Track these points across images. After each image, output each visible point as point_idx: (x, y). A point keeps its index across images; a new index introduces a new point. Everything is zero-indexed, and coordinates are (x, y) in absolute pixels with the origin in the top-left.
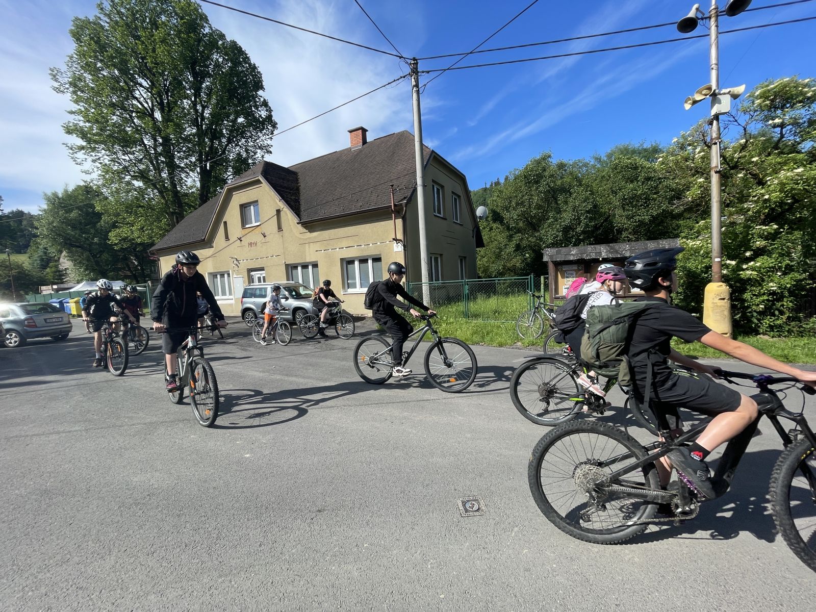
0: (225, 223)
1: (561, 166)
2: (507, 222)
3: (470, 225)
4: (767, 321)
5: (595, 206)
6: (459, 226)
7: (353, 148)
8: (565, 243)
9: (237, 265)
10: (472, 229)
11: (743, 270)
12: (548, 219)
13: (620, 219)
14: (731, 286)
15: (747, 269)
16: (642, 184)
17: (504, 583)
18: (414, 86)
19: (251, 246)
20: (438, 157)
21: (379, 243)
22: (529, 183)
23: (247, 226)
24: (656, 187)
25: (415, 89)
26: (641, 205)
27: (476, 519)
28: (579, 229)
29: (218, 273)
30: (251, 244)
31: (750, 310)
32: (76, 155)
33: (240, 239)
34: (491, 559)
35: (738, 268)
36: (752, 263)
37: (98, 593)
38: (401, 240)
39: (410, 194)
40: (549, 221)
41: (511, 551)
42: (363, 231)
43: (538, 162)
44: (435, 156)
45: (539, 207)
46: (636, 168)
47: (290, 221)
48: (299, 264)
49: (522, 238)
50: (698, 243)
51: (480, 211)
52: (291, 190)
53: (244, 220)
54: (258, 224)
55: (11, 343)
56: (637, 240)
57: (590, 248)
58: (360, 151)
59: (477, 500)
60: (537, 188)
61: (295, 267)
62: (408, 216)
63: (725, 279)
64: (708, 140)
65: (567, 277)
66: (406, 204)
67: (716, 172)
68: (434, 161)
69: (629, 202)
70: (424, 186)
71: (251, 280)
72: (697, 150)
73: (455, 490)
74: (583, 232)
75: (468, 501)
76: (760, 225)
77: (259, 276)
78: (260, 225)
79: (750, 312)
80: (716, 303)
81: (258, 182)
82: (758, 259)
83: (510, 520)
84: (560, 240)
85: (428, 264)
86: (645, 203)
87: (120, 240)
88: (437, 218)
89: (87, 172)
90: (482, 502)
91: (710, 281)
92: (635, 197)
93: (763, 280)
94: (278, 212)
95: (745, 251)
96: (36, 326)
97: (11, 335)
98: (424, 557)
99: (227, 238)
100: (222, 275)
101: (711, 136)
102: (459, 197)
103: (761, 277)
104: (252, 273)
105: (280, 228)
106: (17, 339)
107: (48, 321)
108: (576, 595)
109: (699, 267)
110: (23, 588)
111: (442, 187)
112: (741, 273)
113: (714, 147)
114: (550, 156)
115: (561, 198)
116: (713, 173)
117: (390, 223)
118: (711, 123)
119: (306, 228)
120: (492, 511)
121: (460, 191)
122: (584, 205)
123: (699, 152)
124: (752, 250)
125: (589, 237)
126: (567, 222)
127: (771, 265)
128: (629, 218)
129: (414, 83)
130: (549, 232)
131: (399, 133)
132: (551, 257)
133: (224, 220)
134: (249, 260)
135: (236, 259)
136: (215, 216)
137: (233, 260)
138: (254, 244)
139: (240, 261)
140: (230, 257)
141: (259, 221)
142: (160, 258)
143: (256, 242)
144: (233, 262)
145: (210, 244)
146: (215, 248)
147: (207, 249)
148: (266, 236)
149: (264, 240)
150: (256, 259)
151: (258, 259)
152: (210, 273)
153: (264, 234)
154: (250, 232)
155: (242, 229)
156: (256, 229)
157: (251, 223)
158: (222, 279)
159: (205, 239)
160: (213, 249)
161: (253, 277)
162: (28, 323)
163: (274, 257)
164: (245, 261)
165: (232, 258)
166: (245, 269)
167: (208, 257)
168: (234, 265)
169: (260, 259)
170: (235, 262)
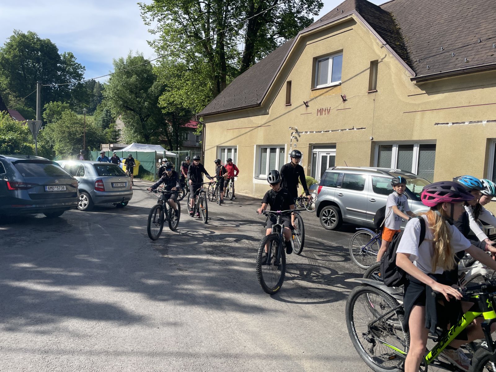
0: (289, 83)
9: (296, 138)
19: (321, 114)
23: (318, 87)
29: (269, 145)
30: (320, 111)
33: (306, 104)
48: (395, 142)
53: (315, 80)
54: (336, 83)
55: (81, 205)
61: (388, 147)
77: (325, 154)
78: (340, 84)
81: (351, 22)
94: (374, 64)
96: (103, 190)
97: (82, 197)
99: (288, 102)
100: (273, 150)
104: (315, 150)
105: (372, 88)
106: (86, 202)
107: (114, 185)
119: (421, 87)
133: (288, 80)
134: (315, 132)
135: (297, 130)
136: (278, 74)
137: (292, 131)
138: (326, 110)
139: (302, 132)
140: (290, 128)
141: (339, 79)
142: (206, 124)
143: (329, 109)
144: (292, 133)
145: (266, 110)
146: (270, 116)
147: (260, 116)
148: (347, 100)
149: (342, 105)
150: (326, 132)
151: (329, 131)
152: (258, 146)
153: (345, 96)
154: (323, 94)
155: (311, 91)
156: (332, 91)
157: (326, 82)
158: (272, 154)
159: (260, 103)
160: (268, 116)
161: (315, 155)
162: (98, 185)
163: (355, 129)
164: (309, 133)
165: (292, 128)
166: (307, 144)
167: (260, 125)
168: (292, 137)
169: (332, 131)
170: (294, 133)
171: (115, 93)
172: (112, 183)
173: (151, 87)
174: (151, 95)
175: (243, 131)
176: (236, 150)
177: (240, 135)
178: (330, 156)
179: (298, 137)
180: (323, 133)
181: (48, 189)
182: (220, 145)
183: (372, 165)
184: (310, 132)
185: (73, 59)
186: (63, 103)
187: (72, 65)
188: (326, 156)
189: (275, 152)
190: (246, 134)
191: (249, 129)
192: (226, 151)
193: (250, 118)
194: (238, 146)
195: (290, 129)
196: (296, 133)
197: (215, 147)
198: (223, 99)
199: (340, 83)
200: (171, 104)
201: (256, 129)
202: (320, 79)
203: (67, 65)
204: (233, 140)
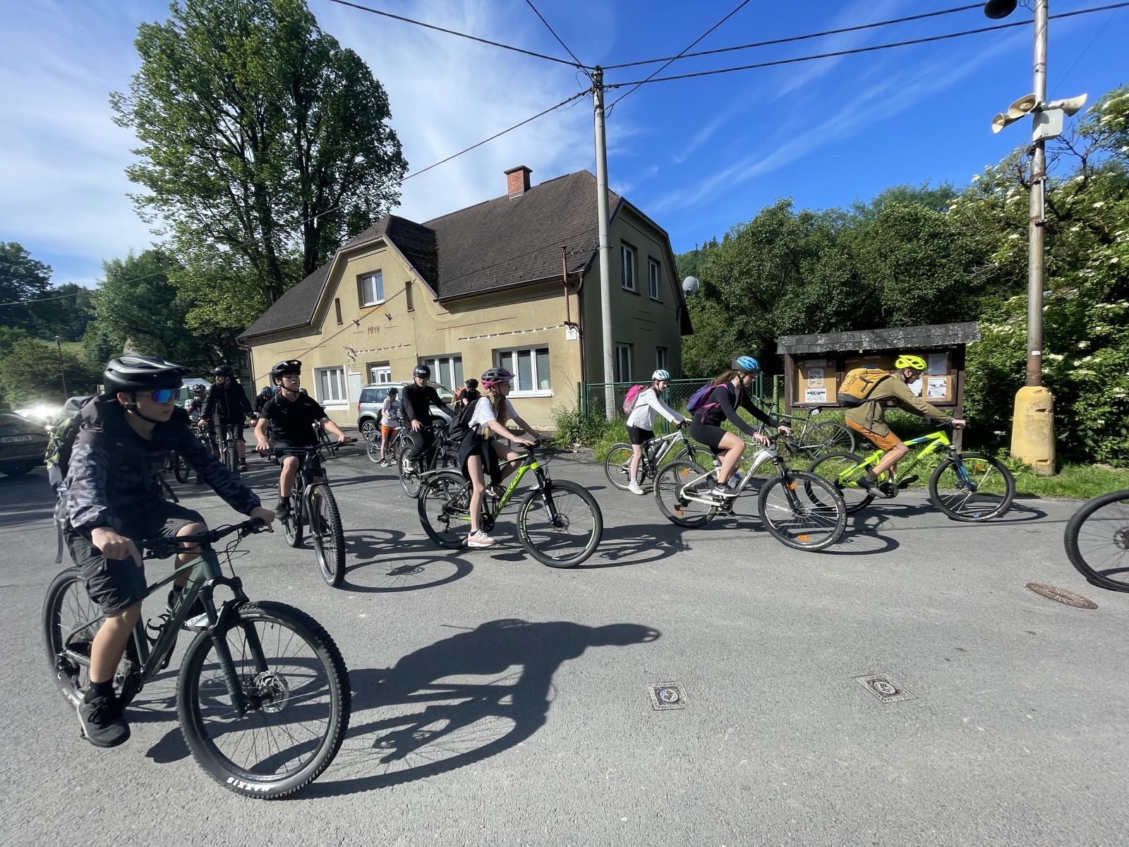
0: (338, 300)
1: (806, 218)
2: (726, 299)
3: (672, 304)
4: (1108, 444)
5: (854, 276)
6: (657, 304)
7: (513, 195)
8: (810, 329)
9: (353, 358)
10: (675, 308)
11: (1075, 368)
12: (785, 295)
13: (891, 293)
14: (1054, 392)
15: (1080, 367)
16: (925, 244)
17: (713, 805)
18: (597, 107)
19: (372, 333)
20: (630, 208)
21: (545, 329)
22: (759, 242)
23: (367, 305)
24: (946, 248)
25: (598, 111)
26: (923, 274)
27: (673, 713)
28: (830, 309)
29: (328, 368)
30: (371, 329)
31: (1082, 427)
32: (143, 210)
33: (357, 322)
34: (694, 771)
35: (1067, 365)
36: (1088, 358)
37: (164, 793)
38: (576, 325)
39: (589, 259)
40: (786, 298)
41: (722, 761)
42: (523, 311)
43: (773, 213)
44: (624, 206)
45: (772, 277)
46: (917, 220)
47: (425, 297)
48: (436, 357)
49: (747, 322)
50: (1007, 328)
51: (688, 283)
52: (426, 255)
53: (363, 297)
54: (382, 301)
56: (915, 324)
57: (845, 336)
58: (521, 200)
59: (676, 688)
60: (770, 251)
62: (586, 291)
63: (1046, 381)
64: (1027, 177)
65: (812, 377)
66: (584, 274)
67: (1037, 225)
68: (624, 213)
69: (906, 269)
70: (609, 248)
71: (371, 378)
72: (1010, 193)
73: (646, 672)
74: (836, 313)
75: (664, 688)
76: (1103, 302)
77: (382, 373)
78: (384, 303)
79: (1082, 430)
80: (1032, 416)
81: (382, 244)
82: (1097, 353)
83: (722, 717)
84: (802, 325)
85: (613, 357)
86: (929, 271)
87: (200, 324)
88: (626, 294)
89: (158, 233)
90: (683, 690)
91: (1023, 384)
92: (914, 263)
93: (1105, 384)
94: (409, 284)
95: (1078, 341)
98: (600, 763)
99: (340, 321)
100: (334, 372)
101: (1032, 172)
102: (658, 263)
103: (1100, 379)
104: (373, 369)
105: (410, 307)
108: (815, 826)
109: (1008, 364)
110: (69, 781)
111: (635, 249)
112: (1071, 372)
113: (1035, 187)
114: (789, 205)
115: (804, 264)
116: (1032, 226)
117: (561, 300)
118: (1032, 153)
119: (444, 306)
120: (696, 703)
121: (660, 257)
122: (838, 274)
123: (1013, 196)
124: (1089, 339)
125: (843, 321)
126: (813, 299)
127: (1117, 361)
128: (903, 292)
129: (597, 103)
130: (785, 313)
131: (575, 174)
132: (789, 348)
133: (335, 297)
134: (369, 351)
135: (352, 350)
136: (324, 290)
137: (348, 351)
138: (376, 329)
139: (357, 352)
140: (344, 348)
141: (383, 297)
142: (252, 348)
143: (378, 327)
144: (348, 353)
145: (318, 330)
146: (324, 335)
147: (313, 336)
148: (392, 319)
149: (388, 324)
150: (379, 350)
151: (381, 349)
152: (317, 369)
153: (390, 315)
154: (370, 312)
155: (359, 309)
156: (378, 309)
157: (372, 300)
158: (333, 376)
159: (310, 322)
160: (322, 335)
161: (374, 375)
163: (403, 346)
164: (364, 352)
165: (347, 348)
166: (364, 363)
167: (314, 346)
168: (349, 357)
169: (384, 349)
170: (350, 353)
179: (354, 356)
180: (377, 352)
186: (12, 329)
187: (21, 263)
189: (336, 374)
191: (303, 352)
193: (302, 338)
196: (352, 352)
198: (270, 317)
201: (312, 351)
202: (366, 297)
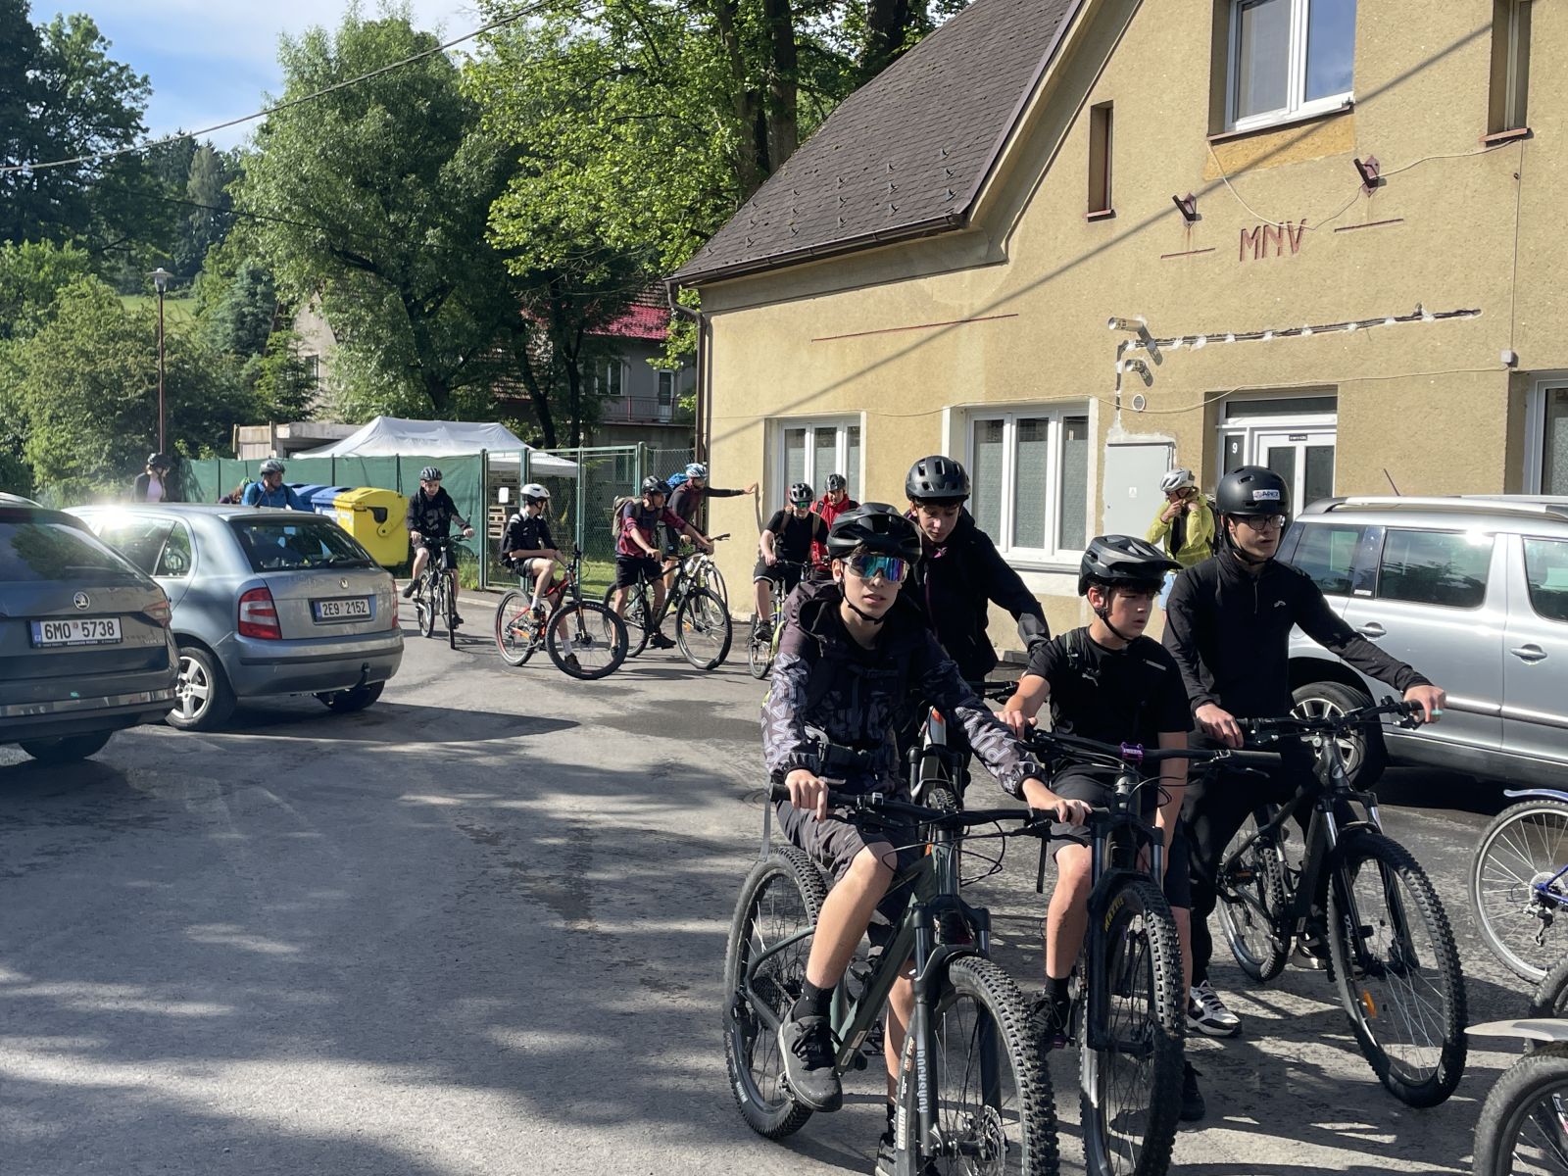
0: (1103, 114)
9: (1142, 369)
19: (1260, 252)
23: (1243, 125)
29: (1009, 409)
30: (1256, 239)
33: (1187, 209)
53: (1231, 88)
77: (1283, 442)
78: (1349, 108)
94: (1512, 7)
99: (1100, 204)
100: (1031, 428)
104: (1234, 424)
105: (1507, 121)
106: (202, 691)
133: (1097, 97)
134: (1231, 339)
135: (1143, 333)
136: (1050, 72)
137: (1123, 335)
138: (1285, 233)
139: (1169, 342)
140: (1112, 321)
141: (1343, 83)
142: (713, 320)
143: (1296, 225)
144: (1122, 348)
145: (993, 243)
146: (1015, 268)
147: (968, 273)
148: (1384, 183)
149: (1361, 206)
150: (1284, 334)
151: (1298, 332)
152: (961, 413)
153: (1374, 165)
154: (1266, 157)
155: (1207, 144)
156: (1309, 140)
157: (1280, 102)
158: (1029, 445)
159: (967, 211)
160: (1006, 269)
161: (1235, 447)
162: (252, 612)
163: (1428, 318)
164: (1201, 342)
165: (1123, 325)
166: (1194, 394)
167: (966, 315)
168: (1120, 365)
169: (1316, 330)
170: (1131, 347)
171: (293, 193)
172: (313, 604)
173: (451, 156)
174: (455, 193)
175: (889, 345)
176: (854, 433)
177: (872, 363)
178: (1308, 449)
179: (1149, 363)
180: (1273, 343)
181: (44, 634)
182: (778, 412)
183: (1514, 483)
184: (1210, 338)
185: (96, 47)
186: (59, 248)
187: (90, 72)
188: (1291, 451)
189: (1043, 438)
190: (904, 358)
191: (912, 337)
192: (809, 438)
193: (921, 282)
194: (863, 415)
195: (1113, 326)
196: (1138, 344)
197: (756, 423)
198: (790, 202)
199: (1349, 103)
200: (546, 231)
201: (950, 335)
202: (1250, 89)
203: (71, 72)
204: (840, 390)
